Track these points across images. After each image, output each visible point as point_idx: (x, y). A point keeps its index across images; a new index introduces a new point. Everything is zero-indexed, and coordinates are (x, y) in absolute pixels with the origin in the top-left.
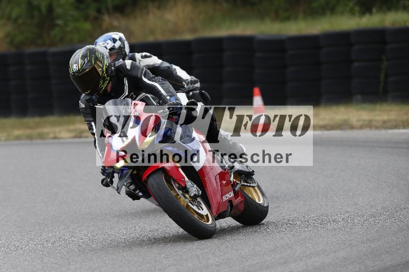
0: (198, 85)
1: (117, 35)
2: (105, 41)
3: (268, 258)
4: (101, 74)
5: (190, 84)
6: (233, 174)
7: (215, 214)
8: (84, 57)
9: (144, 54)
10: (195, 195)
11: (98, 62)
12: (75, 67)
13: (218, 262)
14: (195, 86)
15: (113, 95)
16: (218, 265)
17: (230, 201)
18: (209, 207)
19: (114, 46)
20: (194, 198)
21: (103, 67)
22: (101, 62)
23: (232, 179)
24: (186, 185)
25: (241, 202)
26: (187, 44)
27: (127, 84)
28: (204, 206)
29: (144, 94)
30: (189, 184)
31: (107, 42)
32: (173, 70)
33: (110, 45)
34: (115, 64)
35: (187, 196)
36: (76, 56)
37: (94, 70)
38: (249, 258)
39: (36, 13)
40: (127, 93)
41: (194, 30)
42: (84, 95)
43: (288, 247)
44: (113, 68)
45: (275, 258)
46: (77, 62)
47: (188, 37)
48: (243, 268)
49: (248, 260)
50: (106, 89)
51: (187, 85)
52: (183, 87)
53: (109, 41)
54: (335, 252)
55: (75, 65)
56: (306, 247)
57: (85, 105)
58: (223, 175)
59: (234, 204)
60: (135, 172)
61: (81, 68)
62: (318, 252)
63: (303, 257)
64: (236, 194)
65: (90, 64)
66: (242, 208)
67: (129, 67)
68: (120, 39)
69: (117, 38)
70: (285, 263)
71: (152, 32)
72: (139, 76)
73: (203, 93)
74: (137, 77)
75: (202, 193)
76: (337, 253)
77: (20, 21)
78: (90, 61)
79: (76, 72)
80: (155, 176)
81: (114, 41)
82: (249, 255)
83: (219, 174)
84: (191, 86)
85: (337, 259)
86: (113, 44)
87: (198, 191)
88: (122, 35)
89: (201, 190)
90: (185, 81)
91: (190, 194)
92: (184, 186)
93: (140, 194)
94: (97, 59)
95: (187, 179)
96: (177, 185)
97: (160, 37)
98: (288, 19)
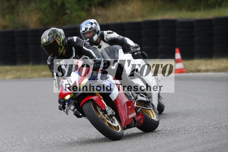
0: (139, 49)
1: (93, 21)
2: (86, 24)
3: (183, 144)
4: (59, 45)
5: (134, 49)
6: (137, 102)
7: (123, 126)
8: (49, 35)
9: (109, 31)
10: (111, 115)
11: (58, 38)
12: (44, 41)
13: (154, 146)
14: (137, 49)
15: (67, 57)
16: (155, 148)
17: (134, 118)
18: (120, 121)
19: (92, 27)
20: (111, 116)
21: (61, 40)
22: (59, 37)
23: (135, 105)
24: (105, 109)
25: (141, 119)
26: (139, 24)
27: (74, 50)
28: (116, 121)
29: (85, 56)
30: (107, 108)
31: (87, 25)
32: (125, 40)
33: (89, 26)
34: (67, 39)
35: (106, 115)
36: (45, 34)
37: (55, 42)
38: (172, 144)
39: (55, 7)
40: (74, 56)
41: (142, 16)
42: (50, 57)
43: (194, 138)
44: (66, 41)
45: (186, 144)
46: (46, 38)
47: (139, 20)
48: (169, 149)
49: (172, 145)
50: (62, 53)
51: (133, 49)
52: (130, 50)
53: (89, 24)
54: (220, 140)
55: (44, 39)
56: (204, 138)
57: (50, 63)
58: (129, 103)
59: (136, 120)
60: (76, 102)
61: (48, 41)
62: (211, 140)
63: (202, 143)
64: (138, 114)
65: (53, 38)
66: (142, 121)
67: (75, 41)
68: (95, 23)
69: (93, 22)
70: (192, 146)
71: (119, 17)
72: (81, 46)
73: (143, 53)
74: (80, 46)
75: (115, 114)
76: (221, 141)
77: (46, 11)
78: (53, 37)
79: (45, 43)
80: (87, 104)
81: (92, 24)
82: (172, 142)
83: (127, 102)
84: (135, 50)
85: (222, 144)
86: (91, 26)
87: (113, 112)
88: (95, 21)
89: (115, 112)
90: (131, 46)
91: (108, 114)
92: (104, 109)
93: (81, 114)
94: (57, 35)
95: (106, 105)
96: (100, 109)
97: (124, 20)
98: (195, 10)
